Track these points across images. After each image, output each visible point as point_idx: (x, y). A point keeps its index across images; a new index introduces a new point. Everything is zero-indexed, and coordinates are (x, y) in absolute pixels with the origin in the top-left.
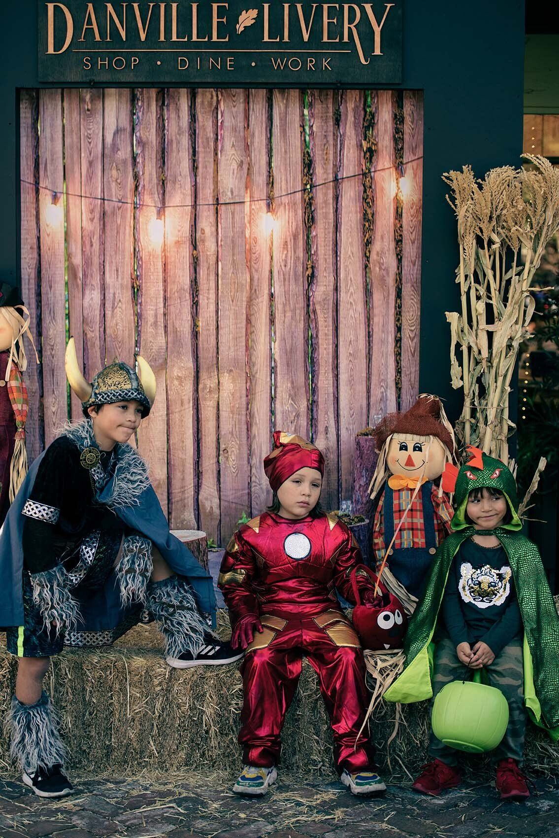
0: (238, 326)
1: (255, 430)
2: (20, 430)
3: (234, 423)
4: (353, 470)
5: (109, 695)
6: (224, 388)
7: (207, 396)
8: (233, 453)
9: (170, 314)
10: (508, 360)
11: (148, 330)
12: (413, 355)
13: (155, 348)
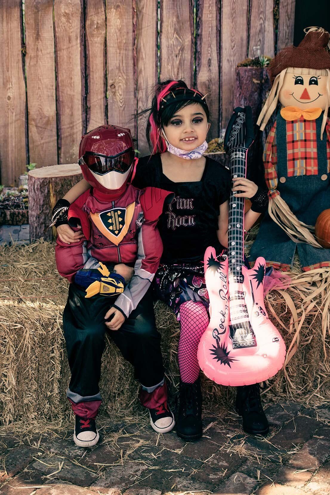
1: (141, 65)
3: (121, 59)
4: (233, 99)
5: (51, 348)
6: (111, 24)
7: (94, 33)
8: (120, 89)
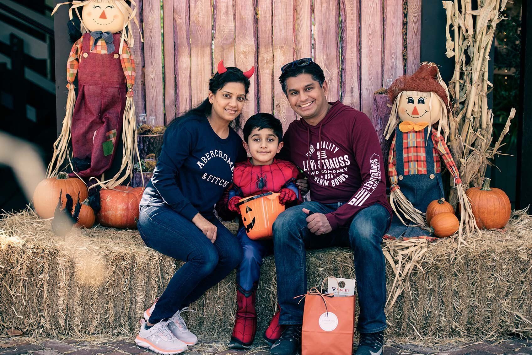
0: (287, 14)
2: (130, 90)
6: (277, 60)
9: (238, 6)
10: (488, 36)
11: (221, 17)
12: (416, 35)
13: (227, 31)
